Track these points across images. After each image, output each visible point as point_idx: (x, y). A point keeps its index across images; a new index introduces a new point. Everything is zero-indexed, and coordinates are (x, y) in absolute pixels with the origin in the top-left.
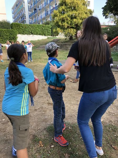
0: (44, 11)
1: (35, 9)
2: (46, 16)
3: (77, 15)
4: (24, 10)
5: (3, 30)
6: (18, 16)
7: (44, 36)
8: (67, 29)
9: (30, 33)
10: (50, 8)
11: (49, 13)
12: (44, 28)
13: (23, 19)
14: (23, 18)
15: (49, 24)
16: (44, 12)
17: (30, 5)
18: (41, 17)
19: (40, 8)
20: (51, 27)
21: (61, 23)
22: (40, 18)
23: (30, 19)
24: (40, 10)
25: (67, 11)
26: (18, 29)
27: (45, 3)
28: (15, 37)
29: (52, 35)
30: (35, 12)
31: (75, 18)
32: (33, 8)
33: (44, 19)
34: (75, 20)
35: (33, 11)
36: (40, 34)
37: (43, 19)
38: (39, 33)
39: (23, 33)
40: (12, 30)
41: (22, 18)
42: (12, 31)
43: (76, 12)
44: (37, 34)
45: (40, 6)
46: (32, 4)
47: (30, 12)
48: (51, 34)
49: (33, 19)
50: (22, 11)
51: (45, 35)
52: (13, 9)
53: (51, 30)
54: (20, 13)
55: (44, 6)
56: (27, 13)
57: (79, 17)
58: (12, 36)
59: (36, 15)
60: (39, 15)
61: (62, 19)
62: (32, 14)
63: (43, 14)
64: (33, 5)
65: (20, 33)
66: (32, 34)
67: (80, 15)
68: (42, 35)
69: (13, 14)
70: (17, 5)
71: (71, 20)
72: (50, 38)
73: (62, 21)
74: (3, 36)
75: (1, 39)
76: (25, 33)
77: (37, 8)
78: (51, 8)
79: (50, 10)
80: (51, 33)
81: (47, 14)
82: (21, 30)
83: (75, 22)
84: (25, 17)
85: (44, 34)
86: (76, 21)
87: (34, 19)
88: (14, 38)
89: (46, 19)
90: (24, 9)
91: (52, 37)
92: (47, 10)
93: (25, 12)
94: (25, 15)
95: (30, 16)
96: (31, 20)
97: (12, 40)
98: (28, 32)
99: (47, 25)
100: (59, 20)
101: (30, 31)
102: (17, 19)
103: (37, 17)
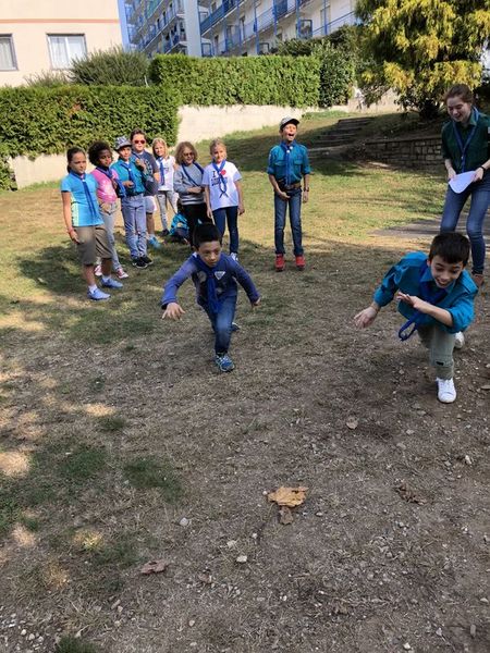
2: (276, 18)
4: (175, 3)
5: (119, 89)
6: (152, 28)
7: (288, 108)
8: (436, 64)
9: (232, 99)
11: (291, 3)
12: (288, 73)
13: (176, 41)
15: (308, 54)
16: (269, 4)
18: (255, 29)
20: (321, 65)
21: (408, 37)
22: (249, 31)
23: (205, 41)
26: (182, 80)
28: (169, 120)
29: (321, 104)
30: (227, 7)
33: (269, 31)
34: (479, 16)
35: (219, 3)
36: (272, 101)
37: (262, 34)
38: (268, 96)
40: (157, 89)
41: (167, 38)
42: (157, 93)
44: (259, 100)
47: (202, 9)
48: (321, 97)
49: (217, 38)
50: (169, 9)
51: (293, 105)
53: (317, 77)
54: (162, 16)
56: (191, 14)
58: (158, 116)
59: (234, 17)
60: (243, 19)
62: (212, 15)
63: (263, 13)
65: (189, 102)
66: (240, 101)
68: (280, 102)
69: (130, 25)
71: (460, 18)
72: (316, 114)
74: (121, 118)
76: (209, 99)
80: (317, 92)
81: (281, 10)
82: (194, 86)
84: (183, 30)
85: (289, 98)
86: (485, 21)
87: (222, 38)
88: (167, 124)
89: (278, 32)
91: (323, 111)
93: (182, 11)
94: (181, 25)
95: (203, 26)
96: (209, 41)
97: (158, 131)
98: (225, 95)
99: (300, 57)
100: (396, 22)
101: (231, 88)
102: (148, 42)
103: (237, 27)
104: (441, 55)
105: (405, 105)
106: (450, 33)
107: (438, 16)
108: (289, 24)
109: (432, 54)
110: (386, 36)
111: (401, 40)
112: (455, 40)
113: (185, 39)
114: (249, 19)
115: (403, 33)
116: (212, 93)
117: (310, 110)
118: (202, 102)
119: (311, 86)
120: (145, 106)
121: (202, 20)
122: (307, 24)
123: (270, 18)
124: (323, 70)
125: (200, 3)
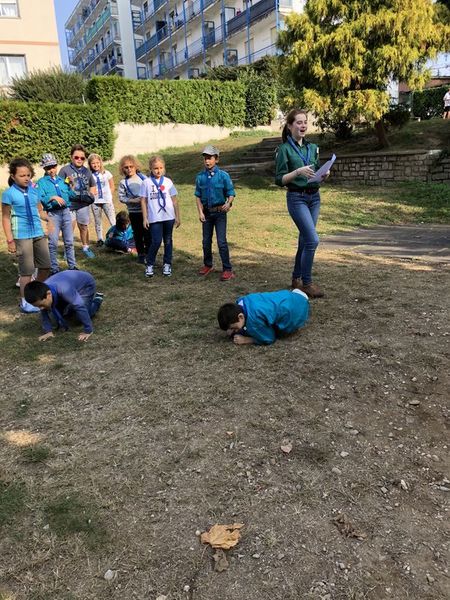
0: (197, 27)
1: (161, 25)
2: (205, 48)
3: (398, 26)
4: (112, 31)
5: (57, 106)
6: (91, 52)
7: (217, 127)
8: (350, 92)
9: (165, 118)
10: (223, 15)
11: (219, 35)
12: (216, 95)
13: (113, 64)
14: (109, 62)
15: (235, 80)
16: (198, 35)
17: (138, 9)
18: (186, 55)
19: (181, 18)
20: (246, 89)
21: (324, 67)
22: (181, 58)
23: (140, 65)
24: (180, 24)
25: (351, 14)
26: (118, 100)
28: (106, 136)
29: (247, 124)
30: (160, 36)
31: (387, 39)
32: (151, 18)
33: (199, 58)
34: (387, 51)
35: (153, 32)
36: (202, 121)
37: (192, 60)
38: (198, 115)
40: (94, 107)
41: (105, 61)
42: (94, 111)
43: (394, 16)
44: (190, 119)
45: (180, 10)
46: (146, 5)
47: (137, 37)
48: (246, 117)
49: (151, 63)
50: (106, 35)
51: (222, 124)
52: (69, 26)
53: (243, 100)
54: (100, 42)
55: (197, 7)
56: (127, 41)
57: (406, 35)
58: (95, 132)
59: (166, 45)
60: (175, 47)
61: (329, 47)
62: (146, 42)
63: (194, 42)
64: (151, 8)
65: (124, 119)
66: (172, 119)
67: (411, 29)
68: (210, 122)
69: (70, 49)
70: (85, 13)
71: (369, 52)
72: (243, 133)
73: (327, 60)
74: (59, 133)
75: (53, 147)
76: (144, 117)
77: (168, 19)
78: (229, 15)
79: (224, 26)
80: (243, 113)
81: (209, 40)
82: (130, 105)
83: (390, 59)
84: (119, 55)
85: (218, 118)
86: (392, 55)
87: (156, 63)
88: (103, 139)
89: (208, 59)
90: (115, 25)
91: (249, 130)
92: (210, 25)
93: (118, 38)
94: (118, 50)
95: (138, 52)
96: (144, 65)
97: (95, 146)
98: (158, 114)
99: (227, 82)
100: (313, 54)
101: (164, 108)
102: (87, 64)
103: (170, 54)
104: (354, 83)
105: (322, 127)
106: (361, 65)
107: (350, 50)
108: (217, 53)
109: (346, 83)
110: (304, 66)
111: (318, 70)
112: (365, 72)
113: (122, 63)
114: (181, 47)
115: (319, 64)
116: (146, 112)
117: (237, 129)
118: (137, 120)
119: (237, 108)
120: (82, 122)
121: (138, 46)
122: (233, 53)
123: (199, 47)
124: (248, 94)
125: (136, 31)
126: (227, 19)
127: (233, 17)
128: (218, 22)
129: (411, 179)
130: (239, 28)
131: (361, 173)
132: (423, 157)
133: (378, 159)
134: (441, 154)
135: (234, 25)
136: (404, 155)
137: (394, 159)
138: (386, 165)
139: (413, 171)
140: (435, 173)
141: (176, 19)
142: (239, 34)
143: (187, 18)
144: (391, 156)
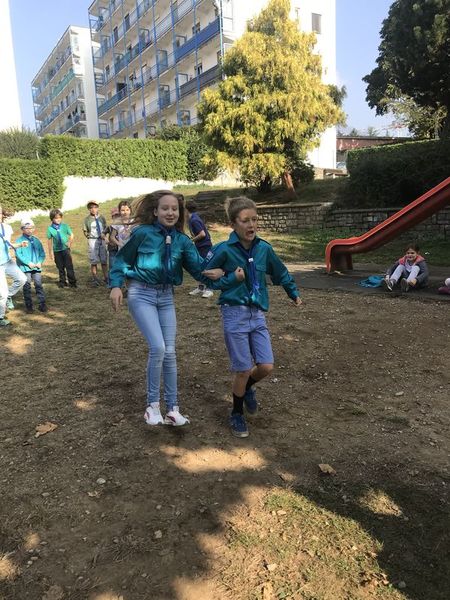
0: (153, 89)
1: (121, 86)
2: (161, 108)
3: (289, 104)
4: (77, 90)
5: (11, 161)
6: (55, 109)
7: (161, 181)
8: (254, 155)
9: (112, 172)
10: (177, 80)
11: (173, 97)
12: (160, 153)
13: (77, 120)
15: (177, 139)
16: (155, 96)
17: (101, 71)
18: (144, 114)
19: (139, 81)
20: (187, 148)
21: (233, 135)
22: (139, 116)
23: (102, 121)
24: (138, 86)
25: (252, 94)
26: (68, 156)
27: (158, 65)
28: (55, 187)
29: (189, 179)
30: (120, 97)
31: (282, 114)
32: (112, 80)
33: (155, 117)
34: (280, 123)
35: (114, 92)
36: (147, 175)
37: (148, 118)
38: (143, 171)
39: (86, 172)
40: (45, 162)
41: (69, 117)
42: (45, 165)
43: (286, 96)
44: (135, 173)
45: (138, 75)
46: (108, 69)
47: (99, 96)
48: (189, 173)
49: (112, 120)
50: (71, 94)
51: (165, 178)
52: (36, 84)
53: (185, 157)
54: (65, 100)
55: (154, 73)
56: (90, 100)
57: (295, 110)
58: (45, 183)
59: (126, 105)
60: (134, 107)
61: (236, 119)
62: (108, 102)
63: (150, 103)
64: (112, 71)
65: (74, 173)
66: (119, 173)
67: (300, 108)
68: (154, 176)
69: (35, 105)
70: (51, 73)
71: (268, 123)
72: (185, 186)
73: (235, 129)
74: (12, 185)
75: (7, 197)
76: (92, 172)
77: (128, 82)
78: (182, 81)
79: (177, 89)
80: (185, 169)
81: (164, 102)
82: (78, 161)
83: (284, 130)
84: (83, 112)
85: (162, 173)
86: (285, 127)
87: (116, 120)
88: (53, 190)
89: (164, 118)
90: (79, 86)
91: (192, 184)
92: (166, 88)
93: (82, 97)
94: (82, 108)
95: (100, 110)
96: (105, 122)
97: (45, 196)
98: (105, 168)
99: (170, 142)
100: (224, 124)
101: (111, 163)
102: (52, 120)
103: (129, 113)
104: (256, 149)
105: (246, 182)
106: (262, 133)
107: (253, 122)
108: (172, 113)
109: (249, 148)
110: (217, 133)
111: (228, 136)
112: (266, 139)
113: (85, 119)
114: (139, 107)
115: (229, 131)
116: (93, 166)
117: (180, 183)
118: (86, 173)
119: (179, 164)
120: (34, 175)
121: (100, 105)
122: (186, 113)
123: (156, 107)
124: (189, 152)
125: (97, 91)
126: (181, 84)
127: (185, 82)
128: (173, 87)
129: (311, 226)
130: (191, 92)
131: (273, 222)
132: (319, 208)
133: (284, 210)
134: (332, 206)
135: (187, 89)
136: (305, 207)
137: (296, 210)
138: (291, 216)
139: (312, 220)
140: (328, 222)
141: (135, 82)
142: (190, 97)
143: (145, 81)
144: (295, 207)
